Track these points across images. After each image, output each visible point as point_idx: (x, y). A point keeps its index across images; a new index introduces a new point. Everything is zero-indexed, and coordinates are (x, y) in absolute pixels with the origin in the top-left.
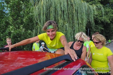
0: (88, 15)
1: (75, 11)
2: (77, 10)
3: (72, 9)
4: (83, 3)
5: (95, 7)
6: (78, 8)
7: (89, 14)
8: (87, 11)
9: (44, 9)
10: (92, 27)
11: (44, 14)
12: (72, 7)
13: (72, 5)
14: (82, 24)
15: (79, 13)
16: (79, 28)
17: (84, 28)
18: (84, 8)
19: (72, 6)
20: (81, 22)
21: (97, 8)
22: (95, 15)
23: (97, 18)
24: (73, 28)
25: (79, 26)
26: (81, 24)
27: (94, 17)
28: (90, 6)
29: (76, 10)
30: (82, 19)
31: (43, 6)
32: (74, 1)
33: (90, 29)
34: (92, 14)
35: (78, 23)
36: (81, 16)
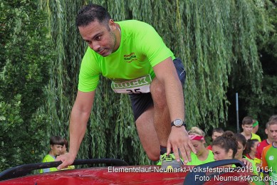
0: (234, 36)
1: (181, 21)
2: (189, 17)
3: (168, 12)
6: (192, 8)
7: (239, 30)
8: (230, 19)
9: (60, 16)
10: (250, 87)
11: (60, 38)
12: (169, 5)
14: (212, 76)
16: (200, 96)
17: (221, 92)
18: (217, 10)
20: (207, 69)
22: (263, 34)
23: (271, 46)
25: (199, 86)
26: (206, 76)
27: (258, 42)
29: (185, 18)
30: (212, 56)
31: (50, 3)
33: (243, 92)
34: (252, 30)
35: (196, 71)
36: (206, 43)
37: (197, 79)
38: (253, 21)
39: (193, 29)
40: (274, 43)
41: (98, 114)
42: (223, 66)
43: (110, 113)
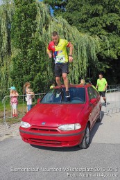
0: (88, 50)
5: (97, 38)
18: (84, 43)
20: (81, 62)
23: (100, 52)
25: (79, 66)
27: (96, 51)
38: (95, 46)
39: (77, 50)
42: (85, 60)
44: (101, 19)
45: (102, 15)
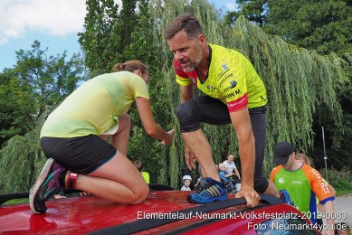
0: (317, 85)
1: (274, 78)
2: (280, 75)
3: (265, 73)
4: (297, 52)
5: (337, 60)
6: (282, 68)
7: (321, 82)
8: (313, 75)
10: (333, 122)
12: (265, 67)
13: (265, 62)
14: (299, 114)
15: (287, 84)
16: (290, 129)
17: (308, 126)
18: (301, 68)
19: (266, 65)
20: (295, 110)
21: (345, 62)
22: (340, 84)
23: (348, 93)
24: (272, 128)
25: (289, 122)
26: (295, 115)
27: (337, 91)
28: (322, 59)
29: (277, 75)
30: (299, 101)
32: (270, 51)
33: (328, 126)
34: (330, 81)
35: (287, 111)
36: (294, 92)
37: (288, 118)
38: (330, 75)
39: (284, 83)
40: (351, 90)
41: (216, 142)
42: (306, 106)
43: (224, 141)
44: (343, 25)
45: (346, 18)
